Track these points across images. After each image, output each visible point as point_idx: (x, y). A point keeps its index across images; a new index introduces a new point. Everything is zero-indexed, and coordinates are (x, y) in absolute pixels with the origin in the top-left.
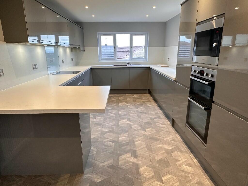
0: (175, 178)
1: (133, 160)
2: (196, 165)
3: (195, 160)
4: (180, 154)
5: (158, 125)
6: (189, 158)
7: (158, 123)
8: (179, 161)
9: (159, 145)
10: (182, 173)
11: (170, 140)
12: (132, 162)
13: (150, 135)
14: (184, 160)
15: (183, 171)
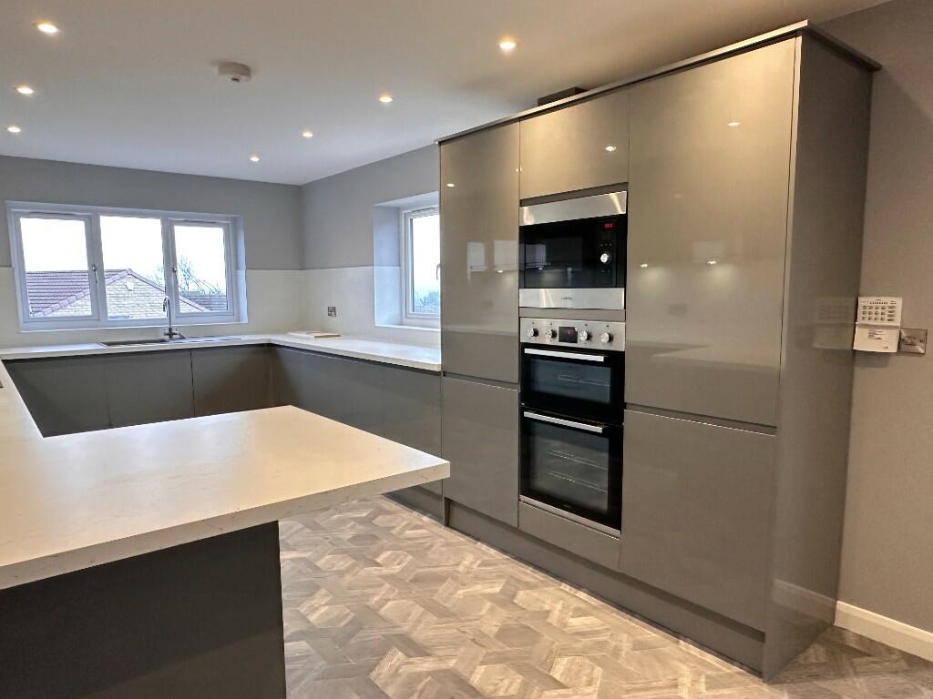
0: (578, 659)
1: (426, 665)
2: (594, 607)
3: (582, 595)
4: (535, 594)
5: (400, 533)
6: (564, 595)
7: (397, 529)
8: (548, 612)
9: (460, 592)
10: (585, 641)
11: (475, 566)
12: (429, 673)
13: (402, 571)
14: (559, 606)
15: (582, 634)
